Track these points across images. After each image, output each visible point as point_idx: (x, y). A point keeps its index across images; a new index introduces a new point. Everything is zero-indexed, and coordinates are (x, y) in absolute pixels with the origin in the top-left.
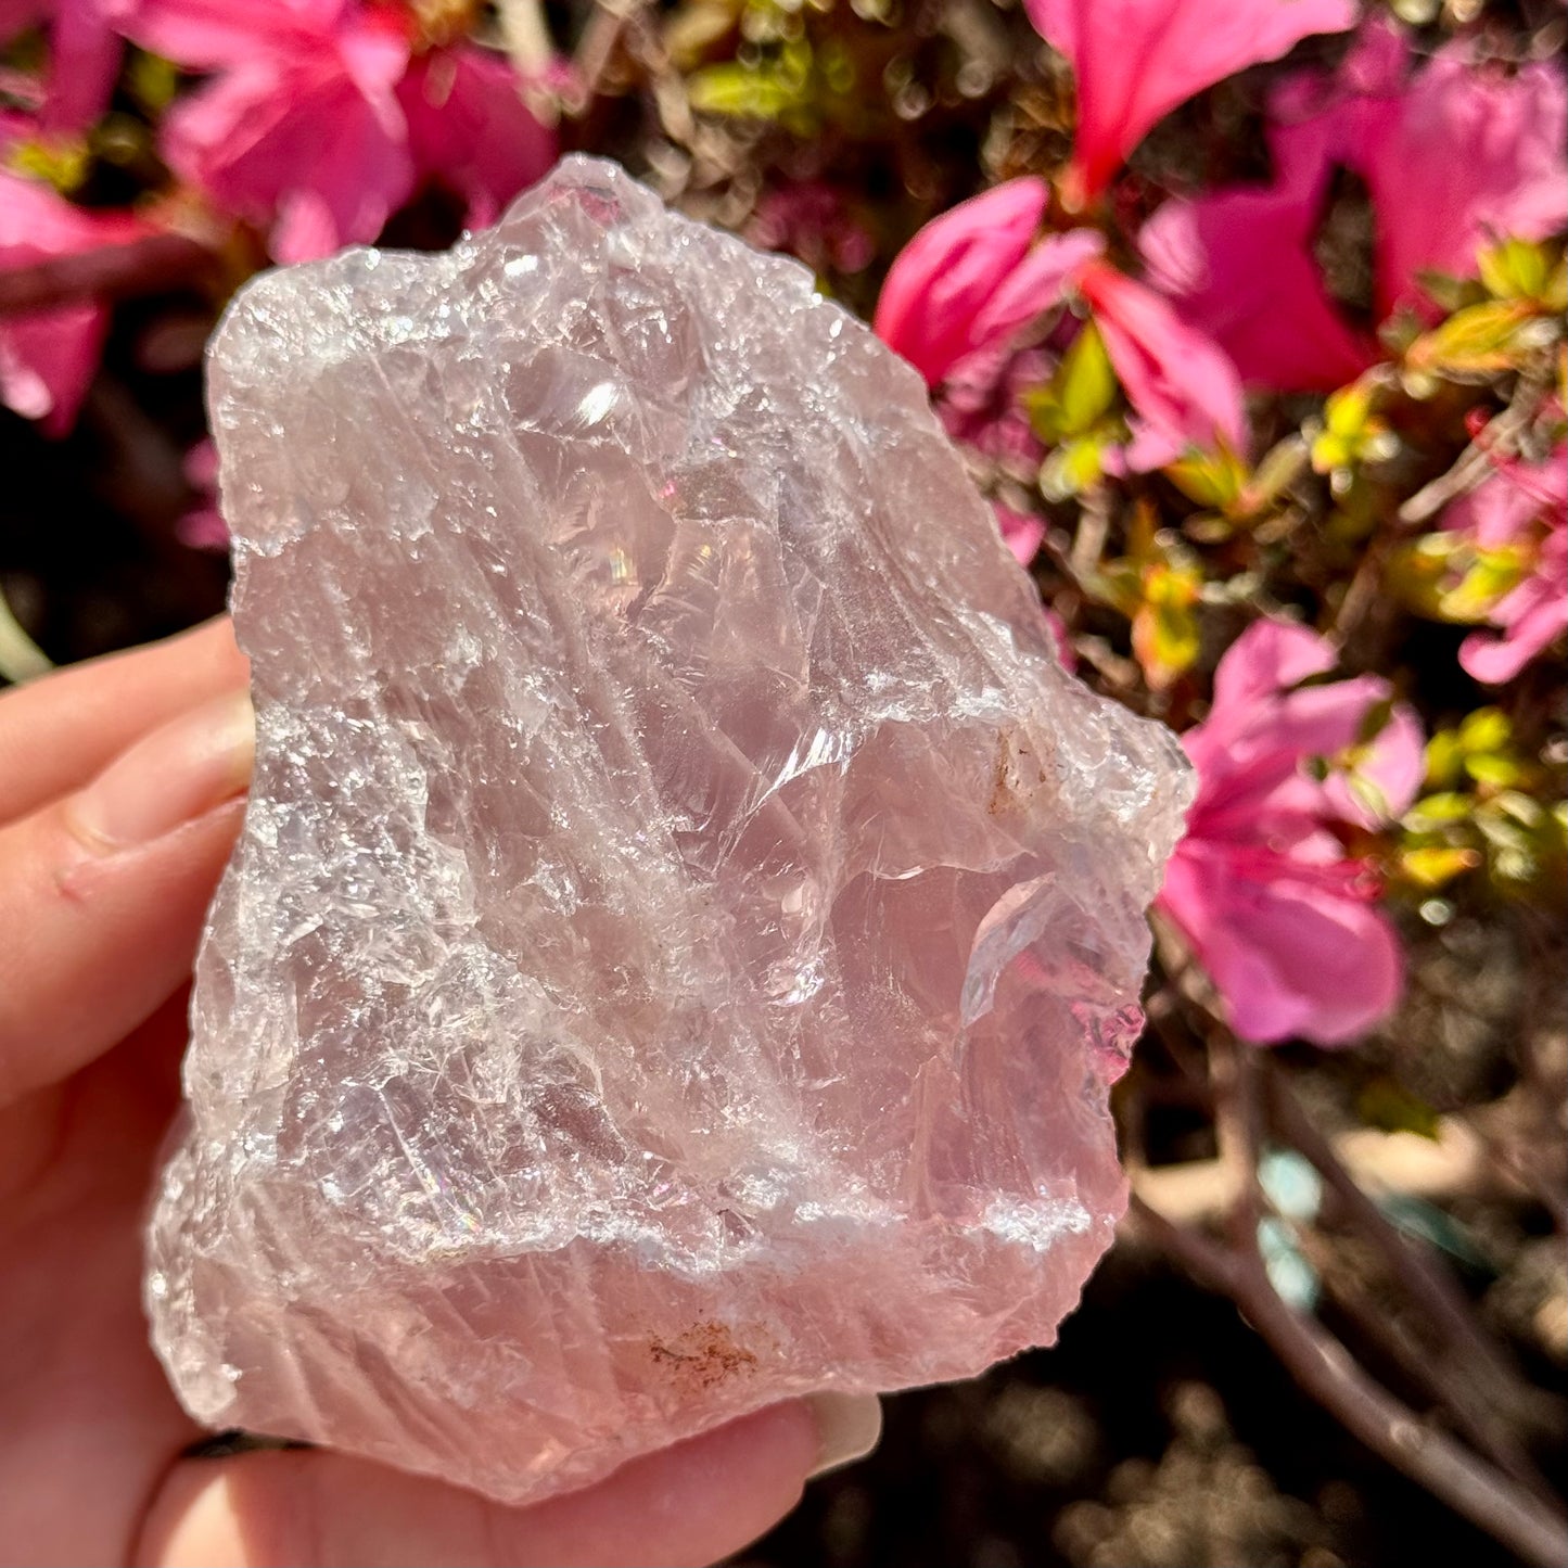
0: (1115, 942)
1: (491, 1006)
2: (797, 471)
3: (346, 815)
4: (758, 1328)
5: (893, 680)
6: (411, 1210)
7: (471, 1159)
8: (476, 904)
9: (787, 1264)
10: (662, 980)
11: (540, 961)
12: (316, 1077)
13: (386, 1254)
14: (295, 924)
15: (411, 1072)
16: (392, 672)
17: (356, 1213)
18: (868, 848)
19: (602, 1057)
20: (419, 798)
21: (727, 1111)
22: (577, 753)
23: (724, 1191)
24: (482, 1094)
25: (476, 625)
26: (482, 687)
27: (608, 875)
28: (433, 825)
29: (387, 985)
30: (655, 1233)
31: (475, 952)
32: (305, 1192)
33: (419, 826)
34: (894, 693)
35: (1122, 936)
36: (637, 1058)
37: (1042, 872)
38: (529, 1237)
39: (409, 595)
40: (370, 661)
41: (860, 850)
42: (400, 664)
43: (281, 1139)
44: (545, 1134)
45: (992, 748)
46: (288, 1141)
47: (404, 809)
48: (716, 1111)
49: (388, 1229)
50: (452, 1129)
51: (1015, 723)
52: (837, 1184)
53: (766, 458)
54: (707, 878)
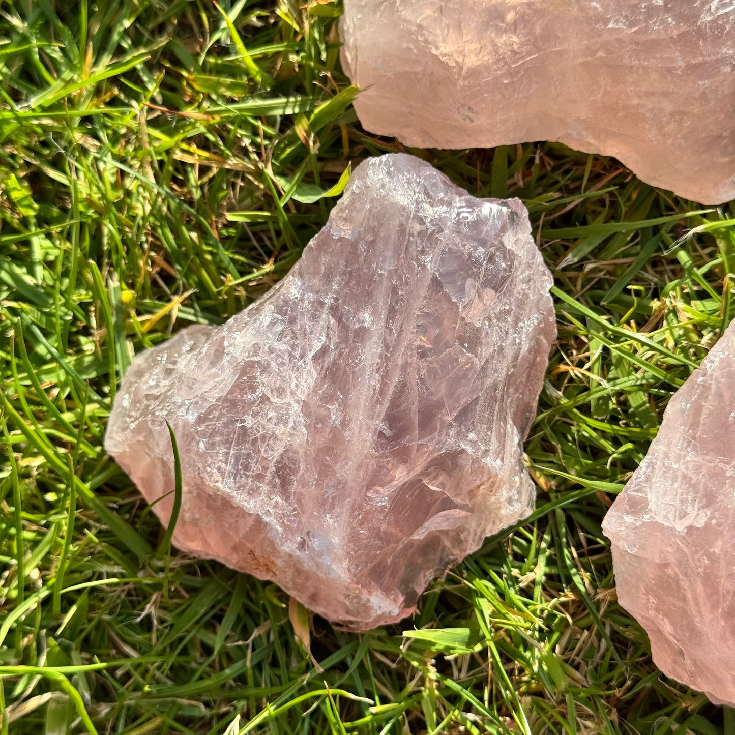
0: (470, 541)
1: (288, 430)
2: (501, 349)
3: (293, 332)
4: (285, 572)
5: (476, 439)
6: (219, 469)
7: (246, 467)
8: (308, 395)
9: (308, 565)
10: (342, 467)
11: (312, 429)
12: (224, 408)
13: (202, 475)
14: (253, 356)
15: (252, 428)
16: (340, 301)
17: (202, 456)
18: (428, 475)
19: (307, 470)
20: (317, 346)
21: (328, 516)
22: (373, 383)
23: (308, 533)
24: (266, 451)
25: (374, 313)
26: (361, 334)
27: (352, 425)
28: (315, 358)
29: (264, 395)
30: (280, 529)
31: (296, 408)
32: (193, 439)
33: (310, 355)
34: (473, 443)
35: (473, 541)
36: (316, 480)
37: (468, 511)
38: (245, 504)
39: (364, 287)
40: (336, 292)
41: (426, 472)
42: (344, 302)
43: (199, 417)
44: (273, 477)
45: (485, 478)
46: (200, 420)
47: (311, 346)
48: (325, 512)
49: (208, 469)
50: (249, 455)
51: (497, 475)
52: (340, 560)
53: (495, 338)
54: (378, 451)
